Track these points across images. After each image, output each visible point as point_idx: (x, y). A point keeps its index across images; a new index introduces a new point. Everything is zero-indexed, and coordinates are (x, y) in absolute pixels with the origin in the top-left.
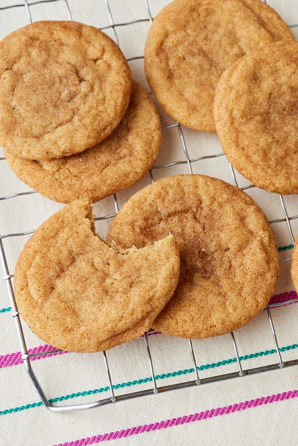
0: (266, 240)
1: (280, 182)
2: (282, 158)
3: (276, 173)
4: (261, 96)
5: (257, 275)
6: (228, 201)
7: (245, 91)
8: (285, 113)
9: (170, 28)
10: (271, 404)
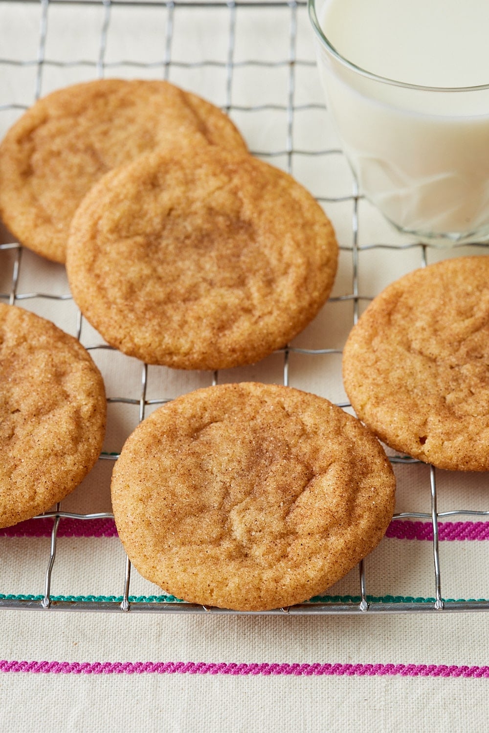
0: (86, 409)
1: (143, 336)
2: (159, 303)
3: (140, 322)
4: (153, 208)
5: (50, 454)
6: (46, 347)
7: (130, 196)
8: (188, 242)
9: (53, 112)
10: (16, 674)
